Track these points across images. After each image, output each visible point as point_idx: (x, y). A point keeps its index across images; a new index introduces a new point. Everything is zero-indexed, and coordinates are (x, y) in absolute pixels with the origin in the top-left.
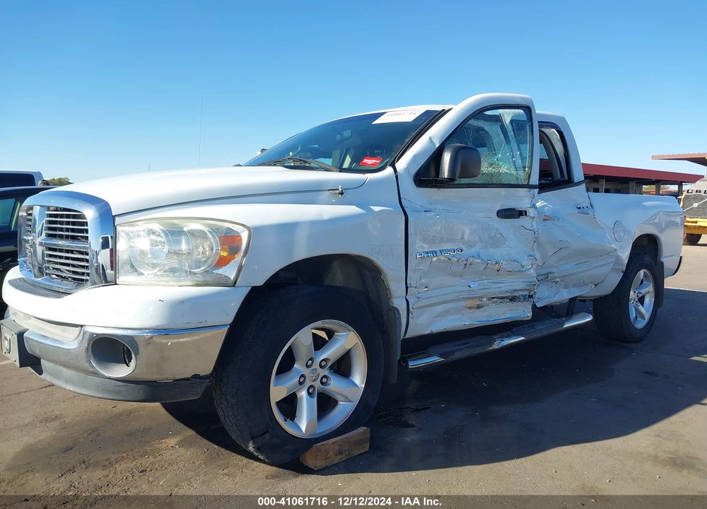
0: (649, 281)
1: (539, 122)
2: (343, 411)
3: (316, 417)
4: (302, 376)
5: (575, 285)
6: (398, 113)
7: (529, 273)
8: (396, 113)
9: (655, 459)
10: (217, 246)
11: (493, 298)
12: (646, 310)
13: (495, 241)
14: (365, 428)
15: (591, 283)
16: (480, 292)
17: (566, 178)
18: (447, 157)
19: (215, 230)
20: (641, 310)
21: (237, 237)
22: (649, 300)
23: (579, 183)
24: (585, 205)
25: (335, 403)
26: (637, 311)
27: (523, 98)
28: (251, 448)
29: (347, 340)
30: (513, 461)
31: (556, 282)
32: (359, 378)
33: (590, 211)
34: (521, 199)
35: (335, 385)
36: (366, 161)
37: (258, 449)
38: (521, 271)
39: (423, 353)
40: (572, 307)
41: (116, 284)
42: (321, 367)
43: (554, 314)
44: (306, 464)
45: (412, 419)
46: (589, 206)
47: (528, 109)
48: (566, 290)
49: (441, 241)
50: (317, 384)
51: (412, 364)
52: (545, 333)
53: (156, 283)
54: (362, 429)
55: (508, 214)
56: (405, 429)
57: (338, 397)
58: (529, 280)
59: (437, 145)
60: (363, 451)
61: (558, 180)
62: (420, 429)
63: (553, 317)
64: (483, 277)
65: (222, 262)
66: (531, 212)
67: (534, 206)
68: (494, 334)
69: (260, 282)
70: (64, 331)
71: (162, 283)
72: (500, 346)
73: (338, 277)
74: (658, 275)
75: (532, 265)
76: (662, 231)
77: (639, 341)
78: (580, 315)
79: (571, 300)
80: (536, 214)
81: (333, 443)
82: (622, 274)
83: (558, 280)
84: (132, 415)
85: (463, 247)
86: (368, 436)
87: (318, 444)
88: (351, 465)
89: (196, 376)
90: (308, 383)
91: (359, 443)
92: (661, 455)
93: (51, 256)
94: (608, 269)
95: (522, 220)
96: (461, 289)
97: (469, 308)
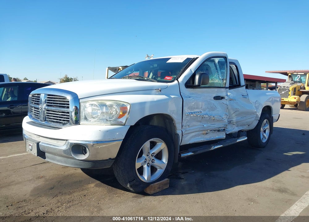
0: (268, 124)
1: (229, 62)
2: (159, 172)
3: (150, 174)
4: (146, 159)
5: (241, 126)
6: (176, 58)
7: (225, 121)
8: (175, 58)
9: (273, 189)
10: (119, 110)
11: (212, 130)
12: (266, 135)
13: (213, 108)
14: (168, 179)
15: (247, 125)
16: (207, 128)
17: (238, 84)
18: (197, 77)
19: (118, 105)
20: (265, 135)
21: (126, 108)
22: (268, 131)
23: (243, 86)
24: (245, 95)
25: (156, 169)
26: (263, 136)
27: (224, 54)
28: (128, 186)
29: (161, 146)
30: (223, 191)
31: (234, 124)
32: (165, 160)
33: (247, 97)
34: (222, 92)
35: (157, 163)
36: (166, 78)
37: (131, 186)
38: (222, 120)
39: (186, 151)
40: (239, 134)
41: (80, 124)
42: (152, 156)
43: (232, 137)
44: (146, 192)
45: (182, 176)
46: (247, 95)
47: (225, 58)
48: (237, 127)
49: (194, 108)
50: (150, 162)
51: (183, 155)
52: (230, 144)
53: (97, 124)
54: (166, 179)
55: (217, 98)
56: (181, 180)
57: (157, 167)
58: (225, 123)
59: (193, 72)
60: (167, 188)
61: (235, 85)
62: (186, 180)
63: (232, 138)
64: (209, 122)
65: (121, 116)
66: (226, 98)
67: (227, 95)
68: (212, 144)
69: (133, 124)
70: (58, 142)
71: (99, 124)
72: (214, 149)
73: (155, 122)
74: (271, 121)
75: (226, 117)
76: (273, 104)
77: (264, 147)
78: (242, 137)
79: (239, 131)
80: (228, 98)
81: (157, 184)
82: (258, 121)
83: (234, 123)
84: (73, 176)
85: (202, 111)
86: (169, 182)
87: (152, 185)
88: (163, 192)
89: (110, 159)
90: (147, 162)
91: (165, 184)
92: (275, 188)
93: (48, 113)
94: (253, 119)
95: (223, 101)
96: (201, 127)
97: (203, 134)
